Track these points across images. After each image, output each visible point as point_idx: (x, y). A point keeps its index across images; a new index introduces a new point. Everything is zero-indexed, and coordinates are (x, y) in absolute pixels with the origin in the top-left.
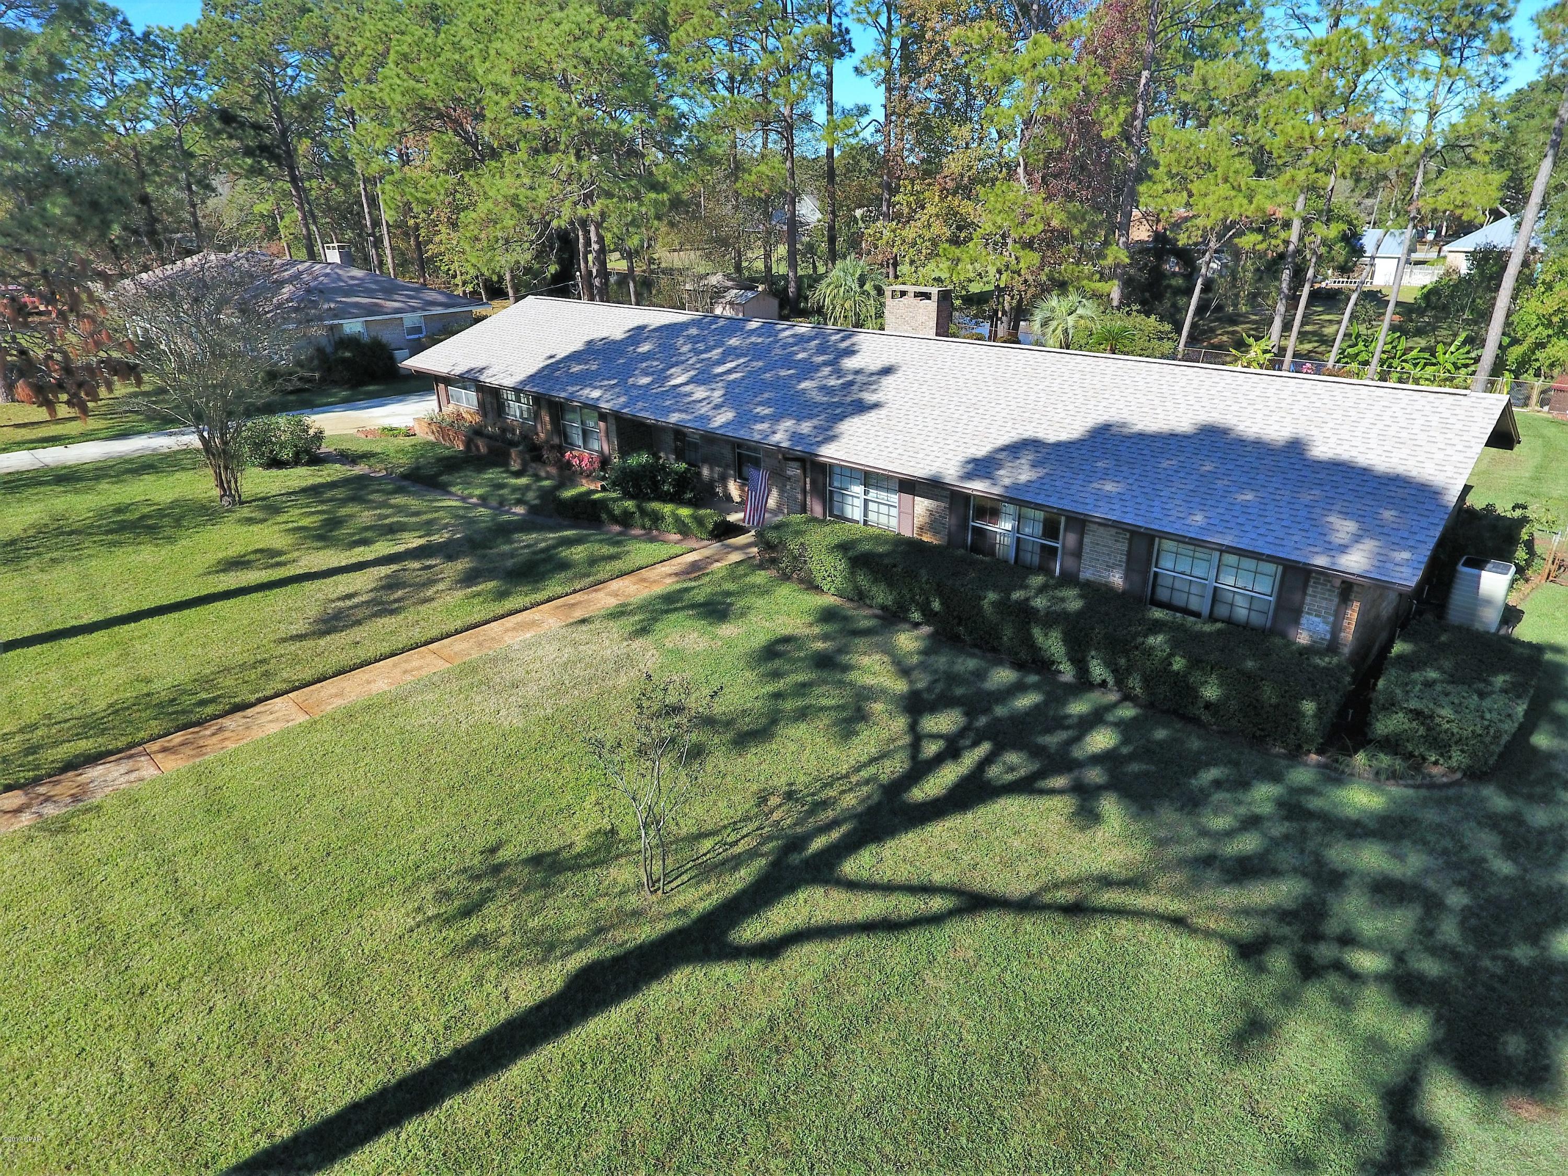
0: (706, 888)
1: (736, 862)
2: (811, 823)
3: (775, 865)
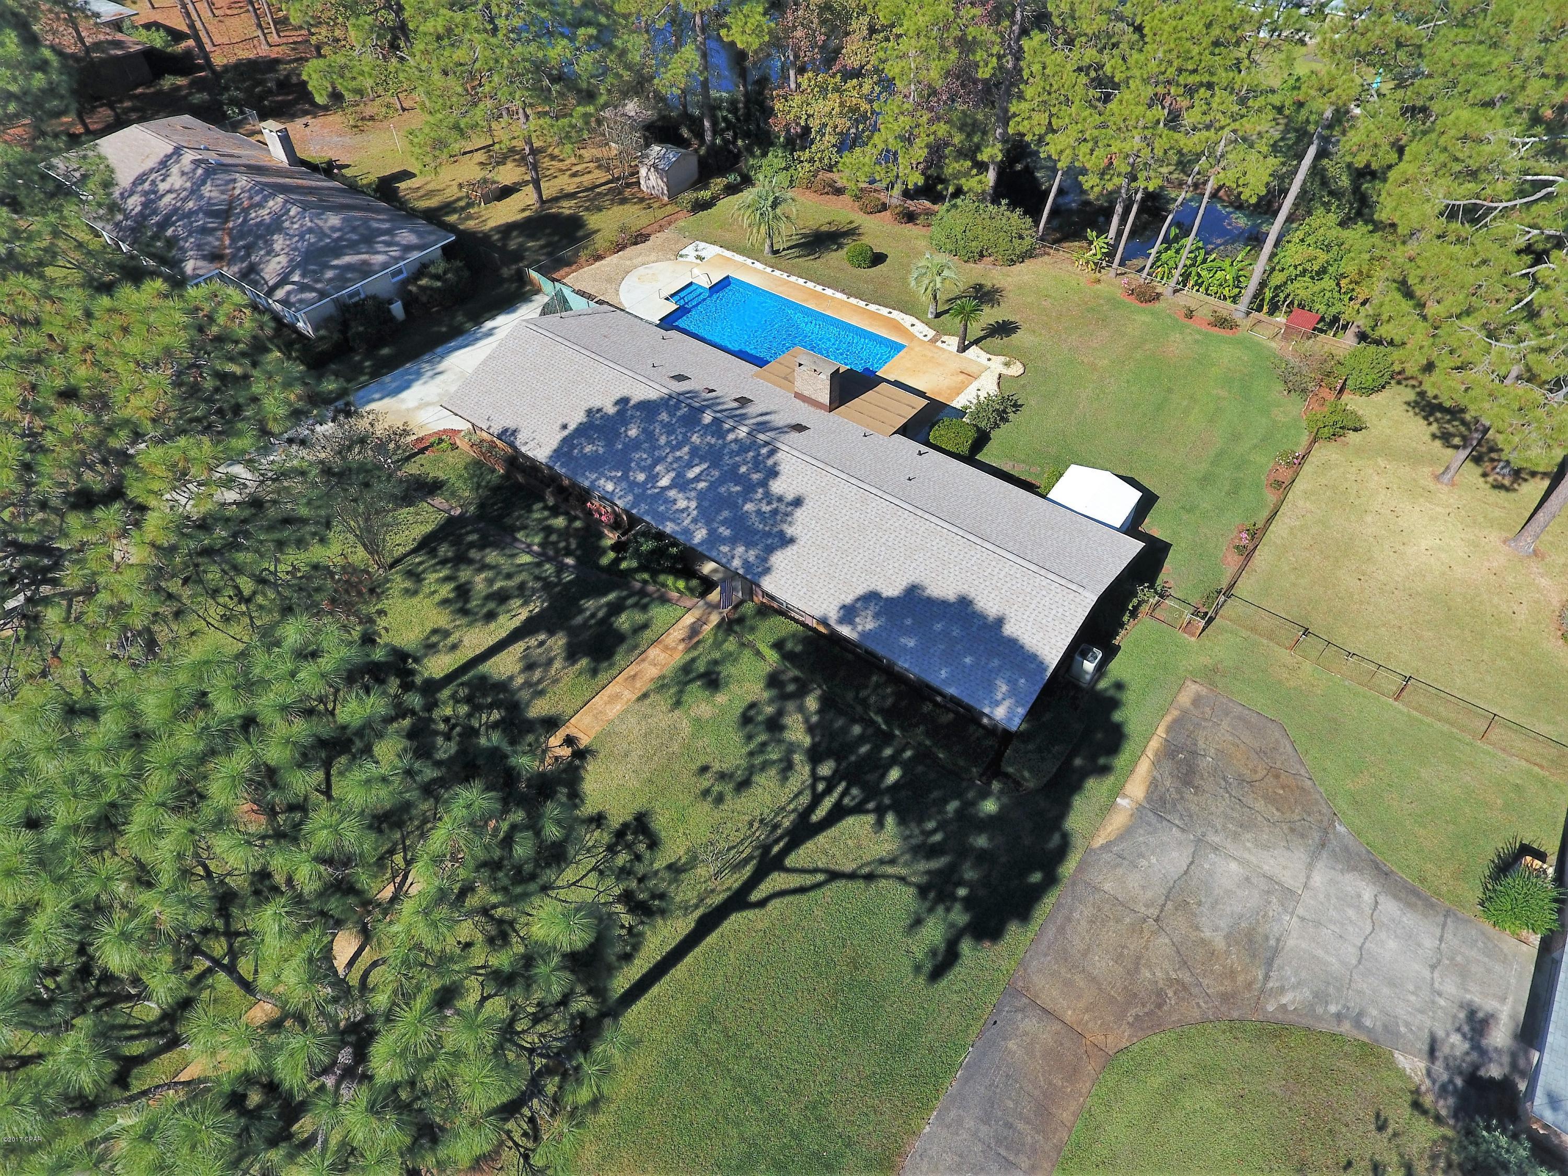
0: (736, 876)
1: (746, 861)
2: (772, 838)
3: (760, 863)
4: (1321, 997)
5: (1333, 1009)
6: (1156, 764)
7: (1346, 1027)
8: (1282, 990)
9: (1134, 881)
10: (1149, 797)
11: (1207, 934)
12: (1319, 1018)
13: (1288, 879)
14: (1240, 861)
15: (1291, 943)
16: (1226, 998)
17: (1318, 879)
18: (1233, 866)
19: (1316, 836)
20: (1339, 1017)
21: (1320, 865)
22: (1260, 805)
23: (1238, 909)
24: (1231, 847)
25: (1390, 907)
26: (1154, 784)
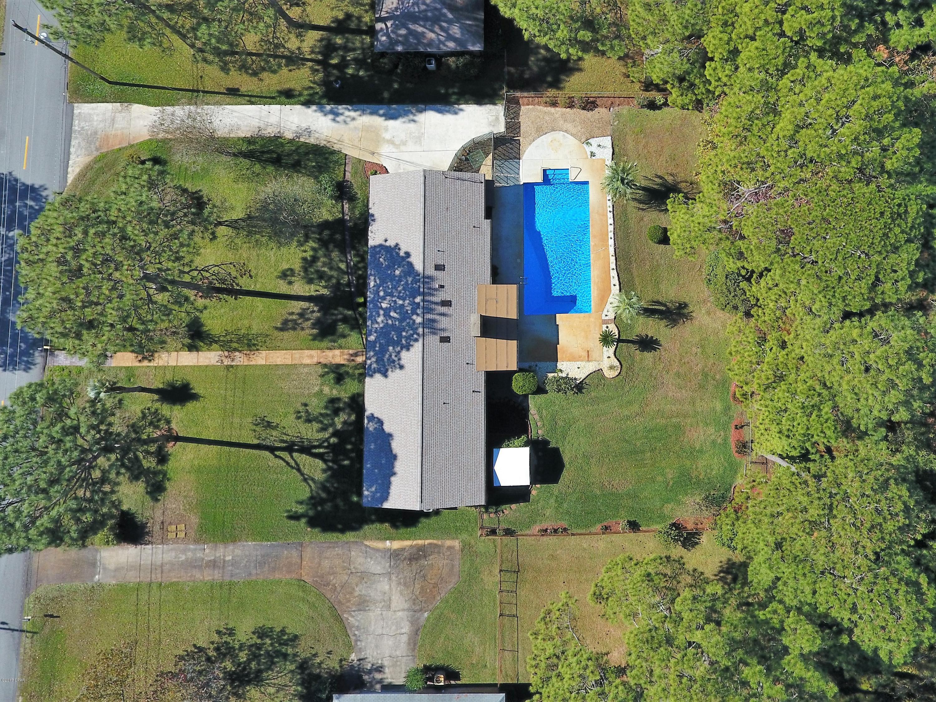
0: (279, 443)
1: (285, 442)
2: (298, 444)
3: (288, 447)
4: (358, 628)
5: (356, 632)
6: (411, 546)
7: (353, 638)
8: (353, 617)
9: (361, 560)
10: (395, 550)
11: (357, 589)
12: (351, 629)
13: (393, 605)
14: (390, 588)
15: (371, 614)
16: (340, 602)
17: (400, 614)
18: (387, 587)
19: (418, 608)
20: (355, 635)
21: (406, 613)
22: (417, 586)
23: (372, 594)
24: (394, 584)
25: (405, 638)
26: (403, 549)
